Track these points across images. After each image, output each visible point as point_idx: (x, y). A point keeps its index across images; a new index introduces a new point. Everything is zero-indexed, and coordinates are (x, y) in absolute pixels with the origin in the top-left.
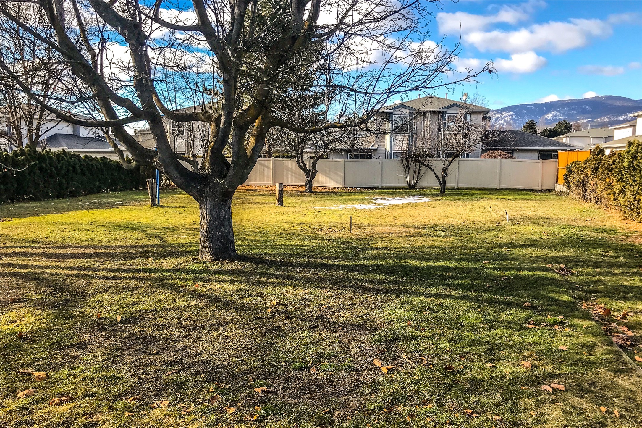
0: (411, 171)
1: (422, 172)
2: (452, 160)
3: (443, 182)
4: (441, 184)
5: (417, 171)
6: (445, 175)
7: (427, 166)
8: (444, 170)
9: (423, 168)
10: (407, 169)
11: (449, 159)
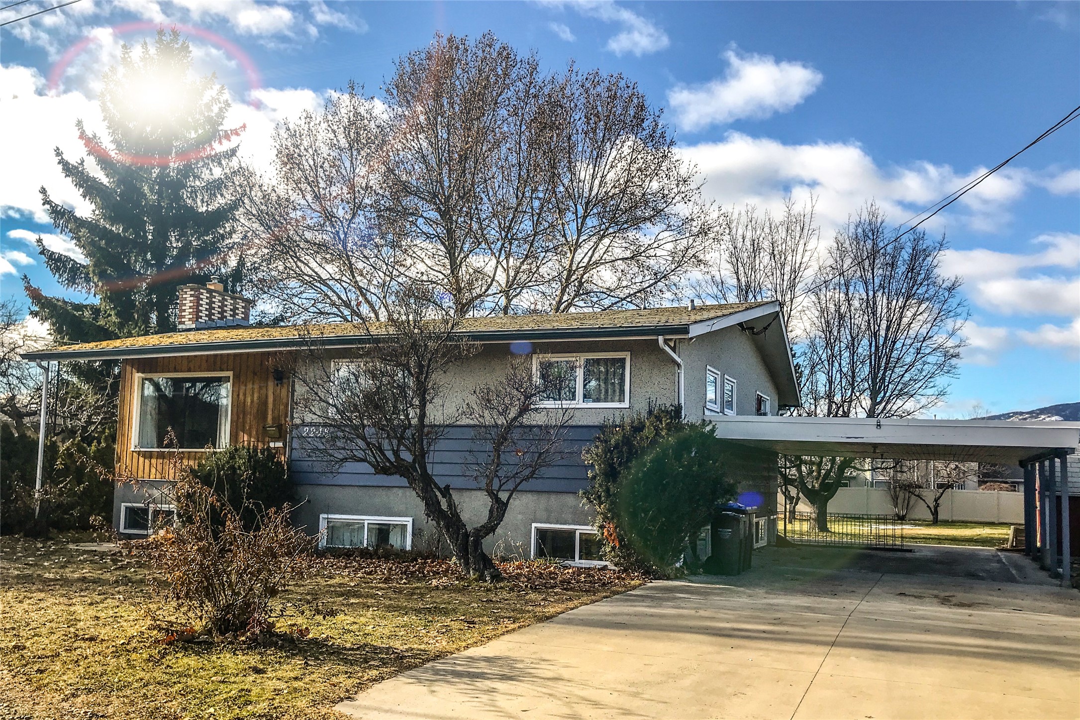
0: (900, 501)
1: (911, 503)
2: (944, 491)
3: (935, 513)
4: (933, 515)
5: (906, 502)
6: (937, 506)
7: (918, 496)
8: (936, 500)
9: (913, 498)
10: (895, 499)
11: (941, 491)
